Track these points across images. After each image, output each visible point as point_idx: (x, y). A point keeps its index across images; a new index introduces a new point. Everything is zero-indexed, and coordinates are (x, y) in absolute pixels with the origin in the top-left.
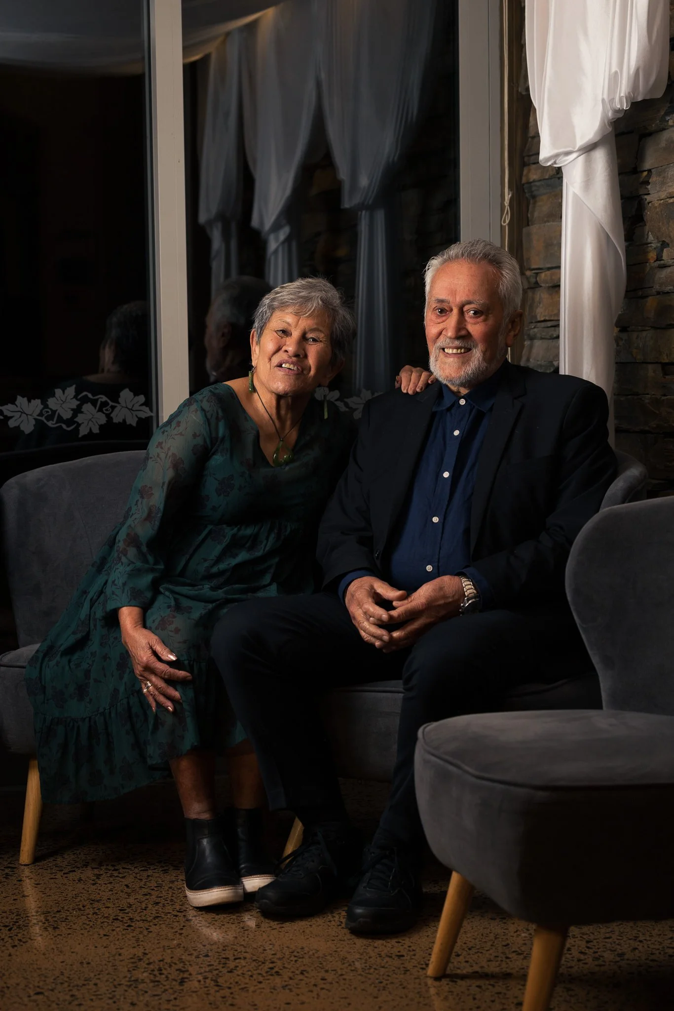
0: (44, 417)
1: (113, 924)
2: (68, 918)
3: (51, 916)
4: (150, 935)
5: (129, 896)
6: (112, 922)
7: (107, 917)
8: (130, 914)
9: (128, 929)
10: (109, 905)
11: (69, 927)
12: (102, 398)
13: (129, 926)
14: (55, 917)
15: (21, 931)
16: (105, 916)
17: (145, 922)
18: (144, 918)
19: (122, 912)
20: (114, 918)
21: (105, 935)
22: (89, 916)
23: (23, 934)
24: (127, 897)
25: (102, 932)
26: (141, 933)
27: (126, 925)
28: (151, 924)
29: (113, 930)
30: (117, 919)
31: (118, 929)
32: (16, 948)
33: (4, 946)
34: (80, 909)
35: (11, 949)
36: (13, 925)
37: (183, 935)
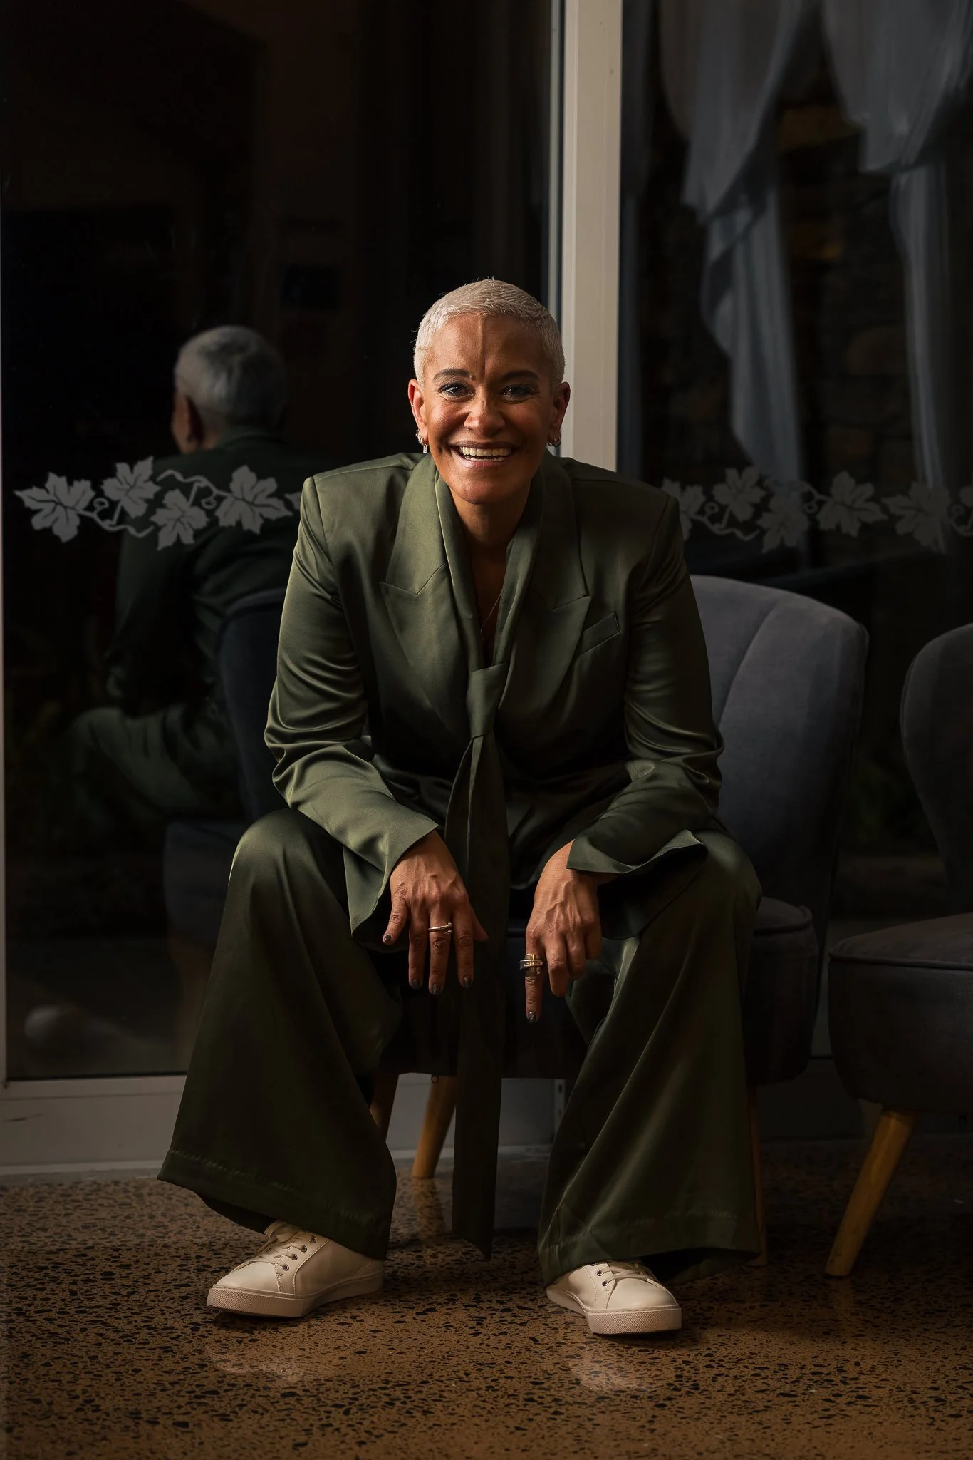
1: (527, 1408)
2: (445, 1394)
3: (413, 1390)
4: (598, 1430)
5: (543, 1358)
6: (525, 1405)
7: (512, 1395)
8: (552, 1392)
9: (555, 1419)
10: (511, 1374)
11: (450, 1411)
13: (556, 1413)
14: (421, 1392)
15: (366, 1416)
16: (510, 1393)
17: (584, 1407)
18: (579, 1400)
19: (538, 1387)
20: (527, 1397)
21: (518, 1429)
22: (481, 1392)
23: (372, 1422)
24: (539, 1359)
25: (512, 1424)
26: (580, 1426)
27: (552, 1410)
28: (595, 1411)
29: (531, 1420)
30: (532, 1400)
31: (538, 1418)
32: (364, 1447)
33: (343, 1442)
34: (461, 1380)
35: (356, 1448)
36: (350, 1404)
37: (656, 1432)
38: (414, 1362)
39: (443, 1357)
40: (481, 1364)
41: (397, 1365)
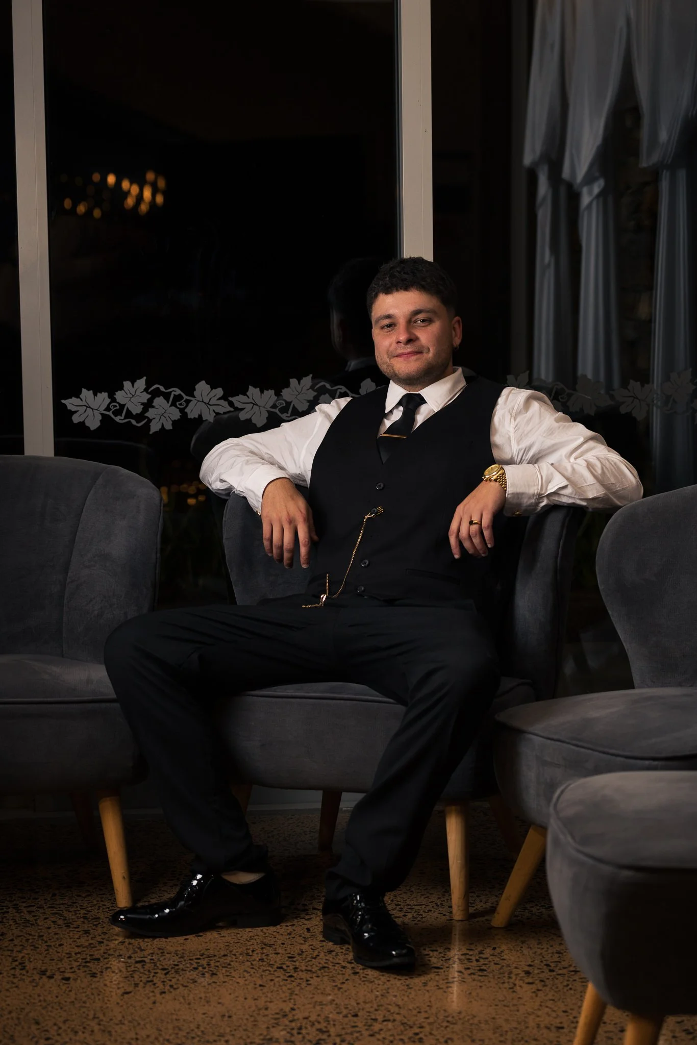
0: (277, 409)
1: (275, 973)
2: (232, 964)
3: (215, 960)
4: (309, 988)
6: (275, 971)
7: (272, 965)
8: (297, 963)
9: (287, 980)
10: (280, 951)
11: (228, 974)
12: (341, 389)
13: (291, 976)
14: (219, 961)
15: (177, 976)
16: (271, 963)
17: (309, 973)
18: (309, 968)
19: (290, 959)
20: (279, 966)
21: (261, 986)
22: (254, 963)
23: (178, 980)
25: (259, 982)
26: (299, 985)
27: (288, 975)
28: (314, 975)
29: (272, 980)
30: (281, 968)
31: (277, 979)
32: (163, 995)
33: (153, 992)
34: (248, 954)
35: (158, 995)
36: (172, 968)
37: (341, 990)
38: (227, 942)
39: (246, 940)
40: (265, 945)
41: (216, 944)
